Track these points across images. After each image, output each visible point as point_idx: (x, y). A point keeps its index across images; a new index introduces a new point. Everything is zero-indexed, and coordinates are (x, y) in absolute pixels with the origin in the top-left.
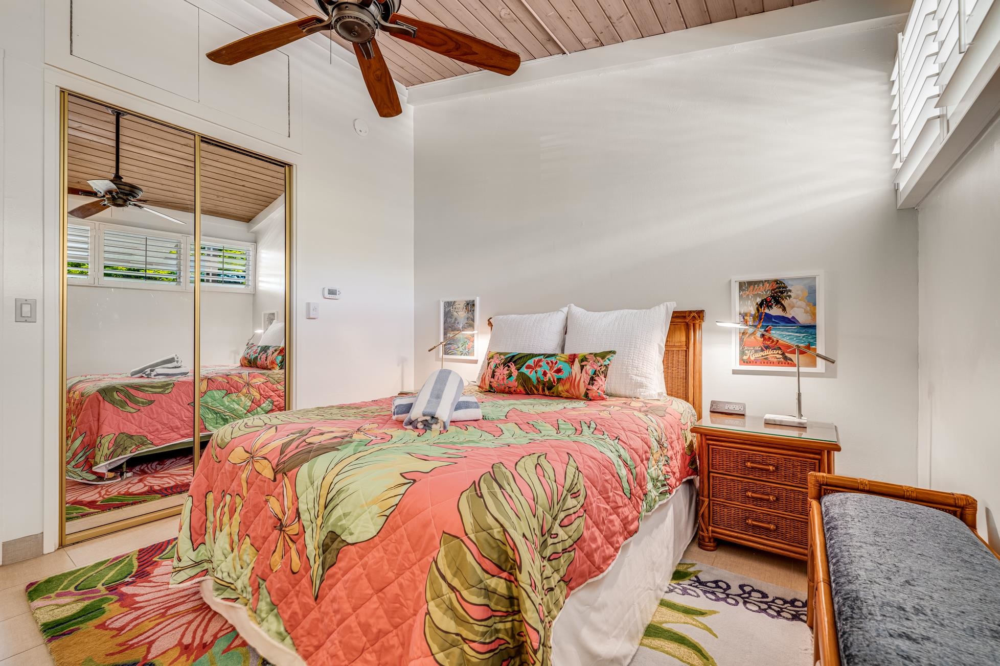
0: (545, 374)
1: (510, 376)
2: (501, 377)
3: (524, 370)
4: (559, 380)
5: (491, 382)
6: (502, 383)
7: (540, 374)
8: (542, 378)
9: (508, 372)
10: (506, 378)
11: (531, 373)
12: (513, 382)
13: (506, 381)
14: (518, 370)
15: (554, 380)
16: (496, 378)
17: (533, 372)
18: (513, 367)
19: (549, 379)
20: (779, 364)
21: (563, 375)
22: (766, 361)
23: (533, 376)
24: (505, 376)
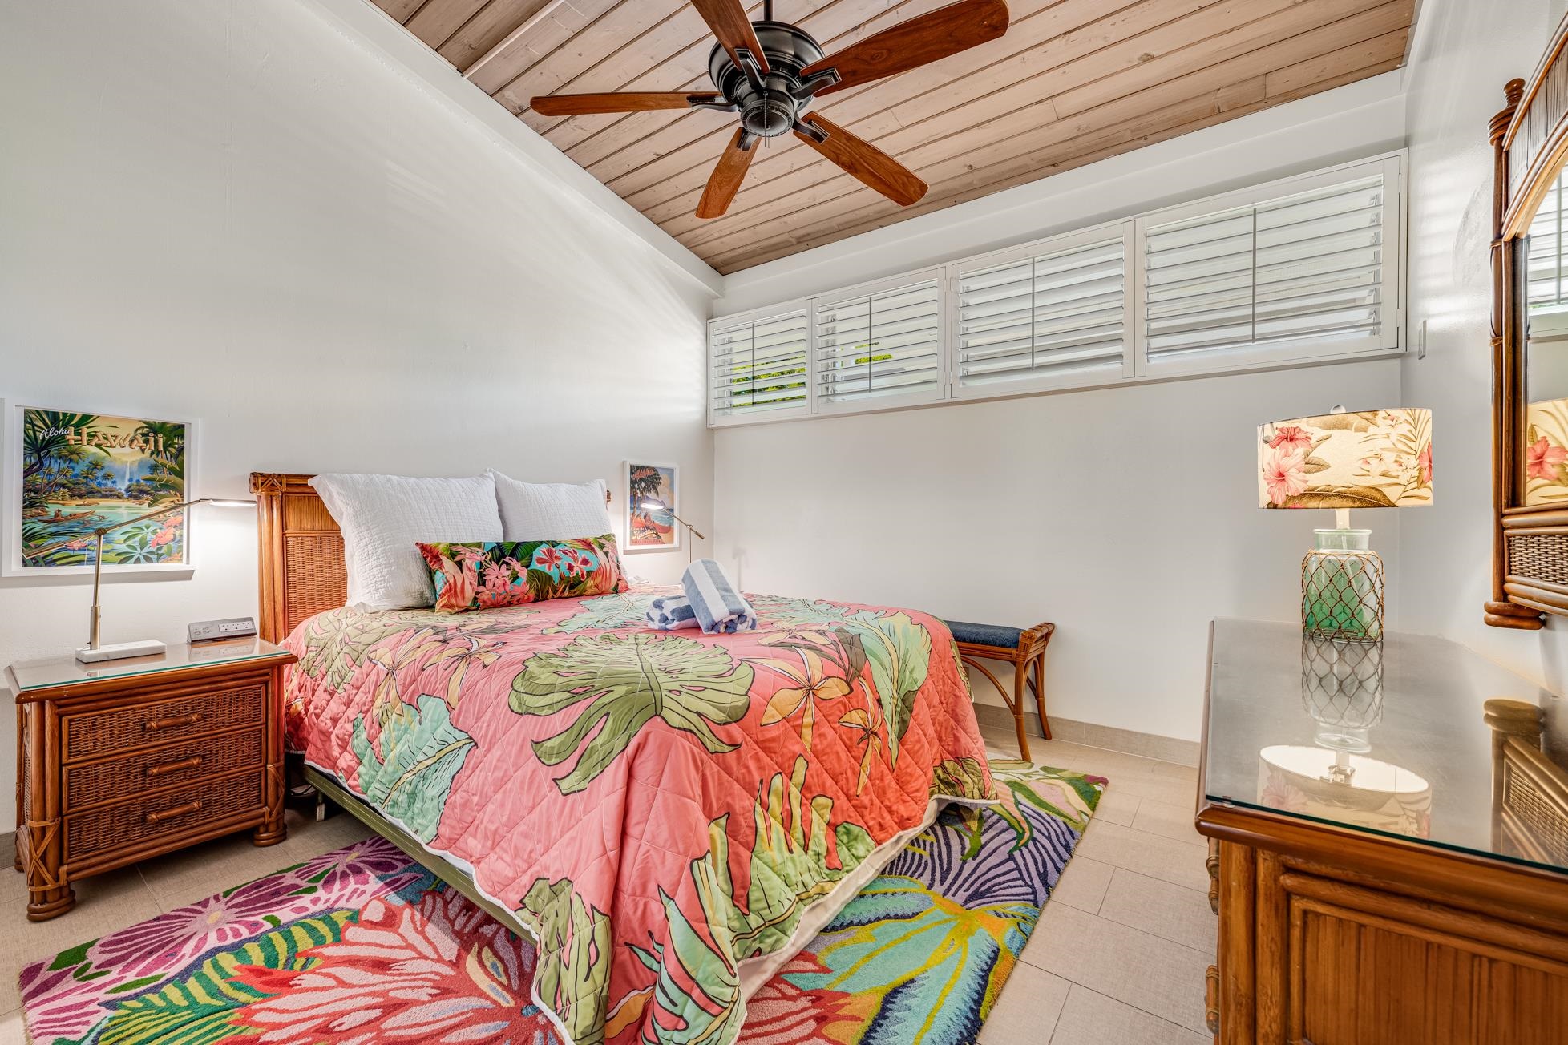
0: (570, 568)
1: (515, 577)
2: (499, 582)
3: (535, 565)
4: (590, 573)
5: (477, 593)
6: (502, 590)
7: (564, 569)
8: (567, 573)
9: (509, 572)
10: (509, 582)
11: (549, 568)
12: (523, 585)
13: (509, 587)
14: (527, 567)
15: (583, 575)
16: (489, 584)
17: (553, 567)
18: (517, 566)
19: (577, 574)
20: (654, 542)
21: (593, 567)
22: (646, 541)
23: (554, 573)
24: (506, 579)
